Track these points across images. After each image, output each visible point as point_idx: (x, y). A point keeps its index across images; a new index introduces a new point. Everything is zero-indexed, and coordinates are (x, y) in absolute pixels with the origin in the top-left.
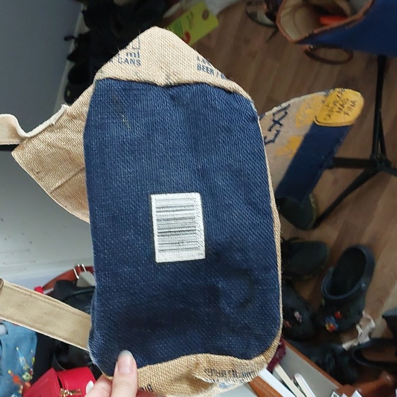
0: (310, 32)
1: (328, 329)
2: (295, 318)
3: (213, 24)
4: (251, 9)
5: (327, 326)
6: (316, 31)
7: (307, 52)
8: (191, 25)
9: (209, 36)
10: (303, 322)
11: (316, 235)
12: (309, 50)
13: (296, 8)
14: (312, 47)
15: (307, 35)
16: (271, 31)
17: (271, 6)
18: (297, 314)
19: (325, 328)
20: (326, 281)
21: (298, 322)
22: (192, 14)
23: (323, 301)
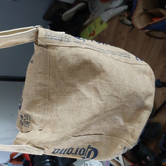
0: (148, 24)
1: (163, 165)
2: (147, 159)
3: (105, 26)
4: (121, 18)
5: (163, 163)
6: (150, 24)
7: (146, 33)
8: (95, 27)
9: (103, 31)
10: (151, 161)
12: (148, 32)
13: (141, 14)
14: (149, 31)
15: (147, 25)
16: (131, 27)
17: (129, 14)
18: (148, 157)
19: (162, 164)
20: (161, 141)
21: (149, 161)
22: (96, 23)
23: (160, 151)
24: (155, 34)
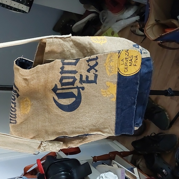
0: (160, 35)
2: (163, 173)
4: (133, 29)
6: (163, 35)
10: (167, 175)
11: (171, 131)
12: (160, 43)
13: (153, 25)
16: (143, 38)
17: (141, 26)
23: (177, 164)
24: (167, 44)
